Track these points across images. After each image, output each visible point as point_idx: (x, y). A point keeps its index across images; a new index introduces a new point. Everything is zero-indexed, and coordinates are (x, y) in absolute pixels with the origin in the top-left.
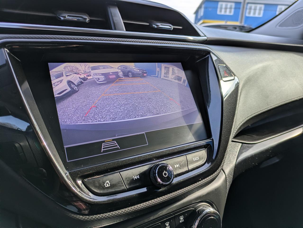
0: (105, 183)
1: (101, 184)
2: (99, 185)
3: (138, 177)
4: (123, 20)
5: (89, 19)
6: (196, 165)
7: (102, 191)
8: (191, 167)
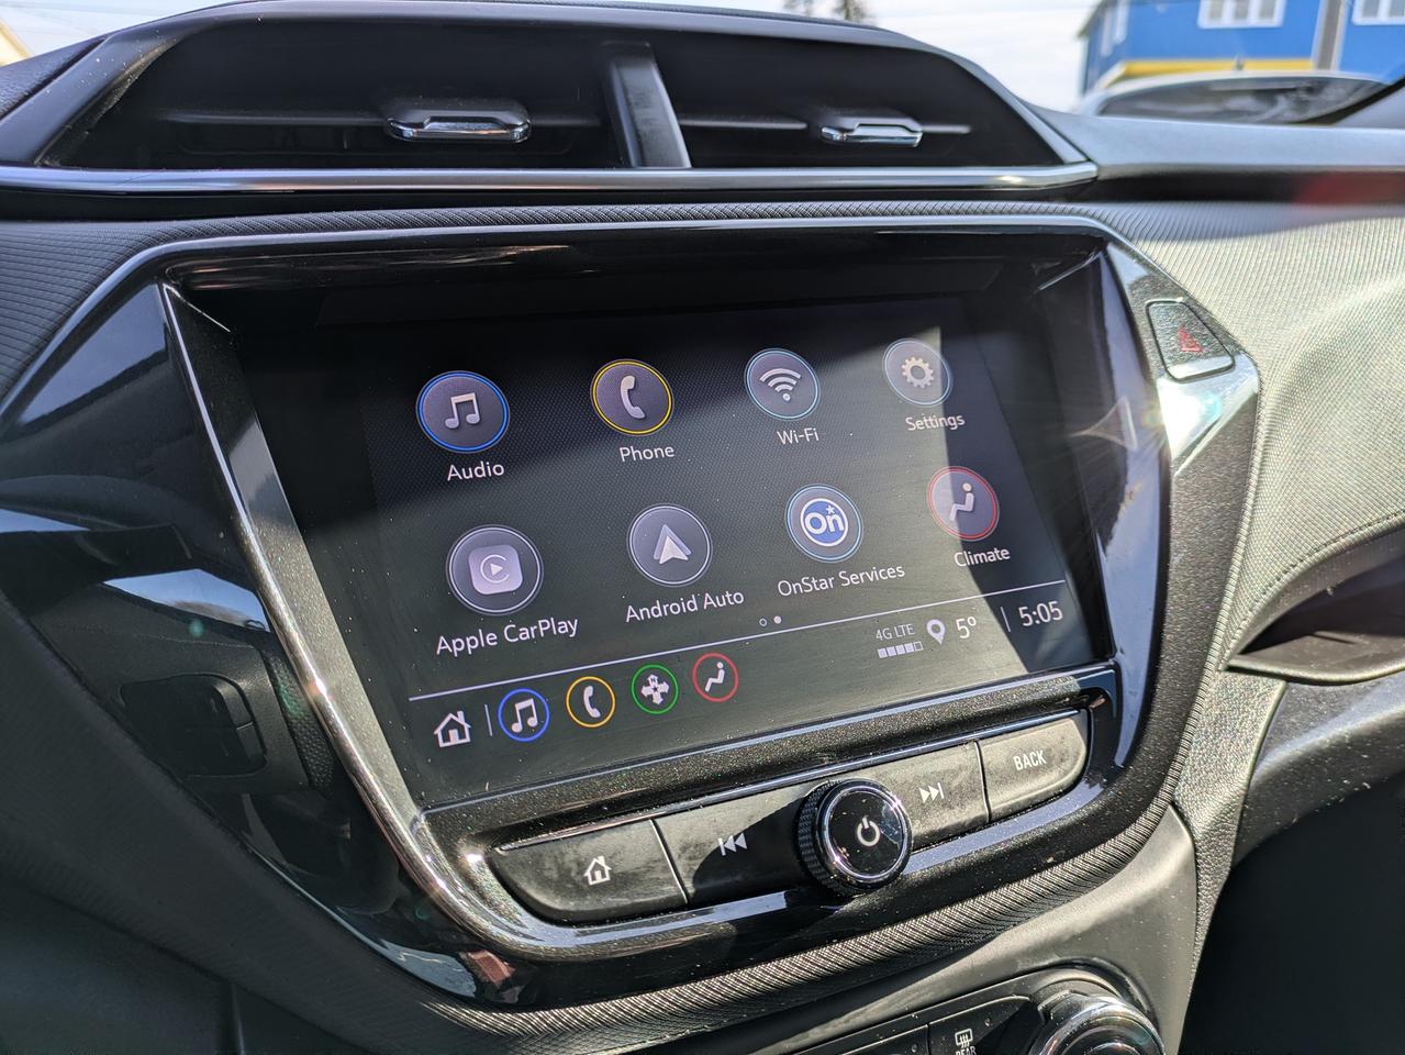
0: (586, 869)
1: (569, 870)
2: (561, 876)
3: (742, 842)
4: (678, 118)
5: (526, 126)
6: (1031, 791)
7: (572, 903)
8: (1001, 799)
